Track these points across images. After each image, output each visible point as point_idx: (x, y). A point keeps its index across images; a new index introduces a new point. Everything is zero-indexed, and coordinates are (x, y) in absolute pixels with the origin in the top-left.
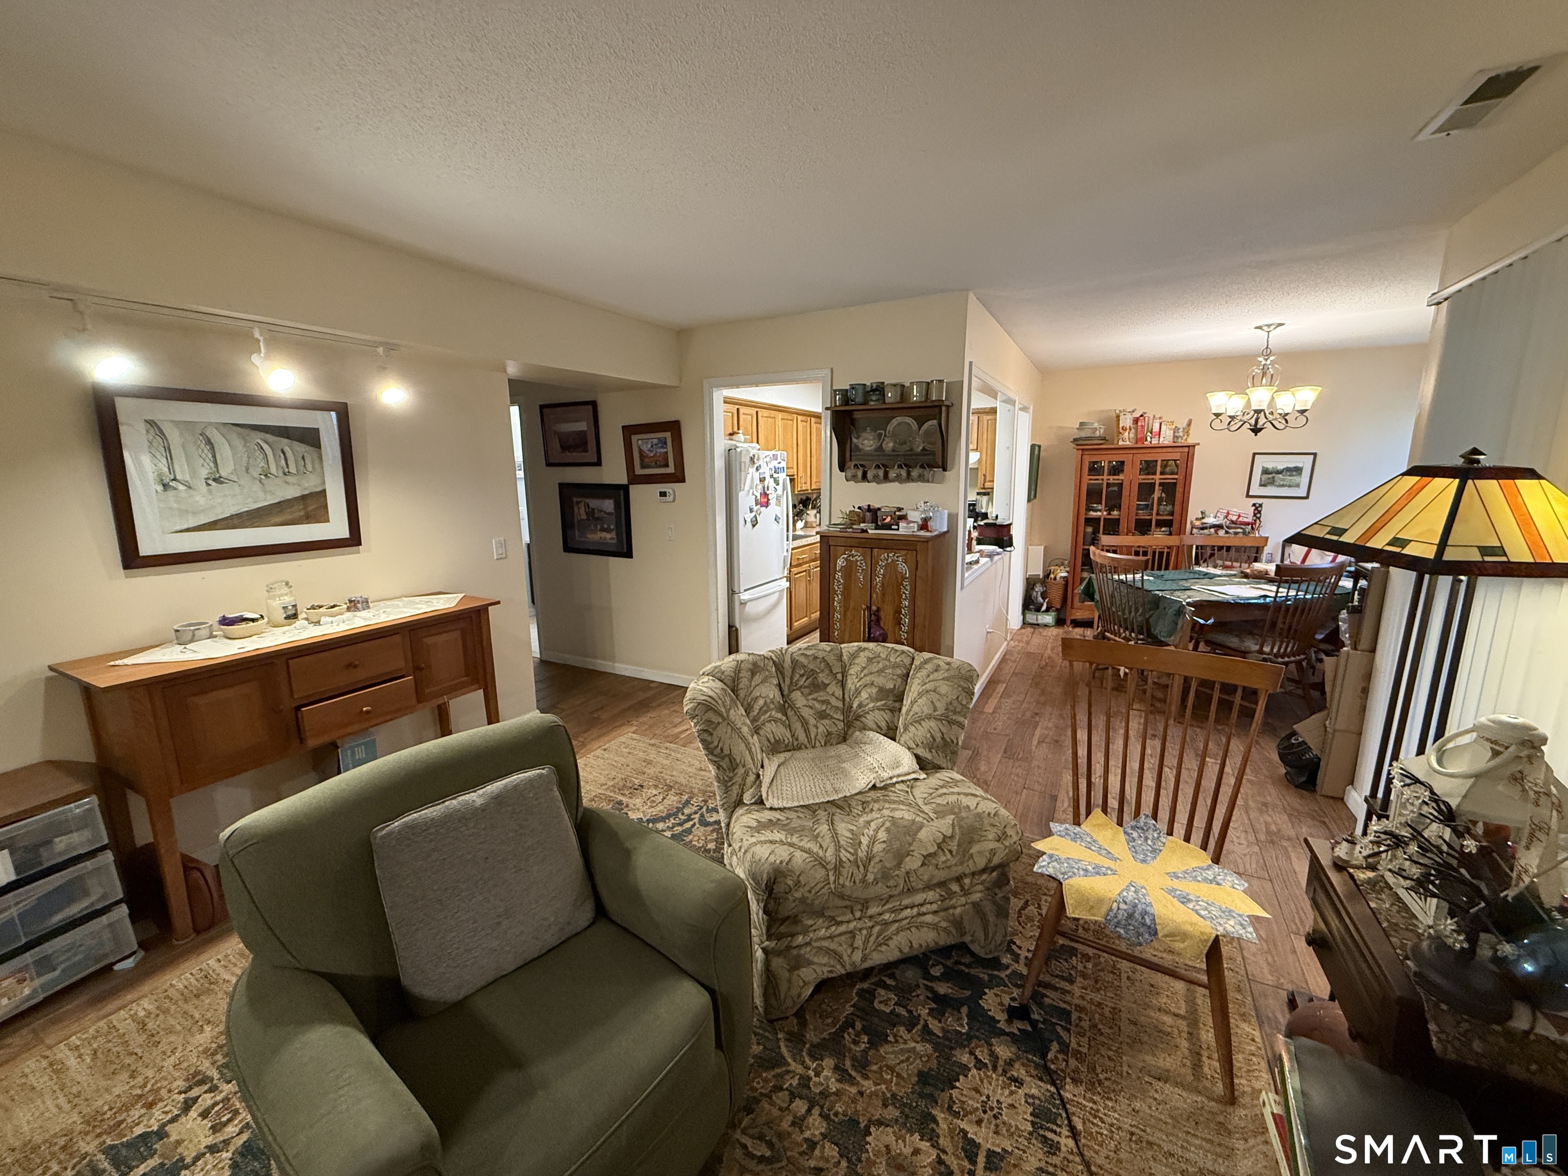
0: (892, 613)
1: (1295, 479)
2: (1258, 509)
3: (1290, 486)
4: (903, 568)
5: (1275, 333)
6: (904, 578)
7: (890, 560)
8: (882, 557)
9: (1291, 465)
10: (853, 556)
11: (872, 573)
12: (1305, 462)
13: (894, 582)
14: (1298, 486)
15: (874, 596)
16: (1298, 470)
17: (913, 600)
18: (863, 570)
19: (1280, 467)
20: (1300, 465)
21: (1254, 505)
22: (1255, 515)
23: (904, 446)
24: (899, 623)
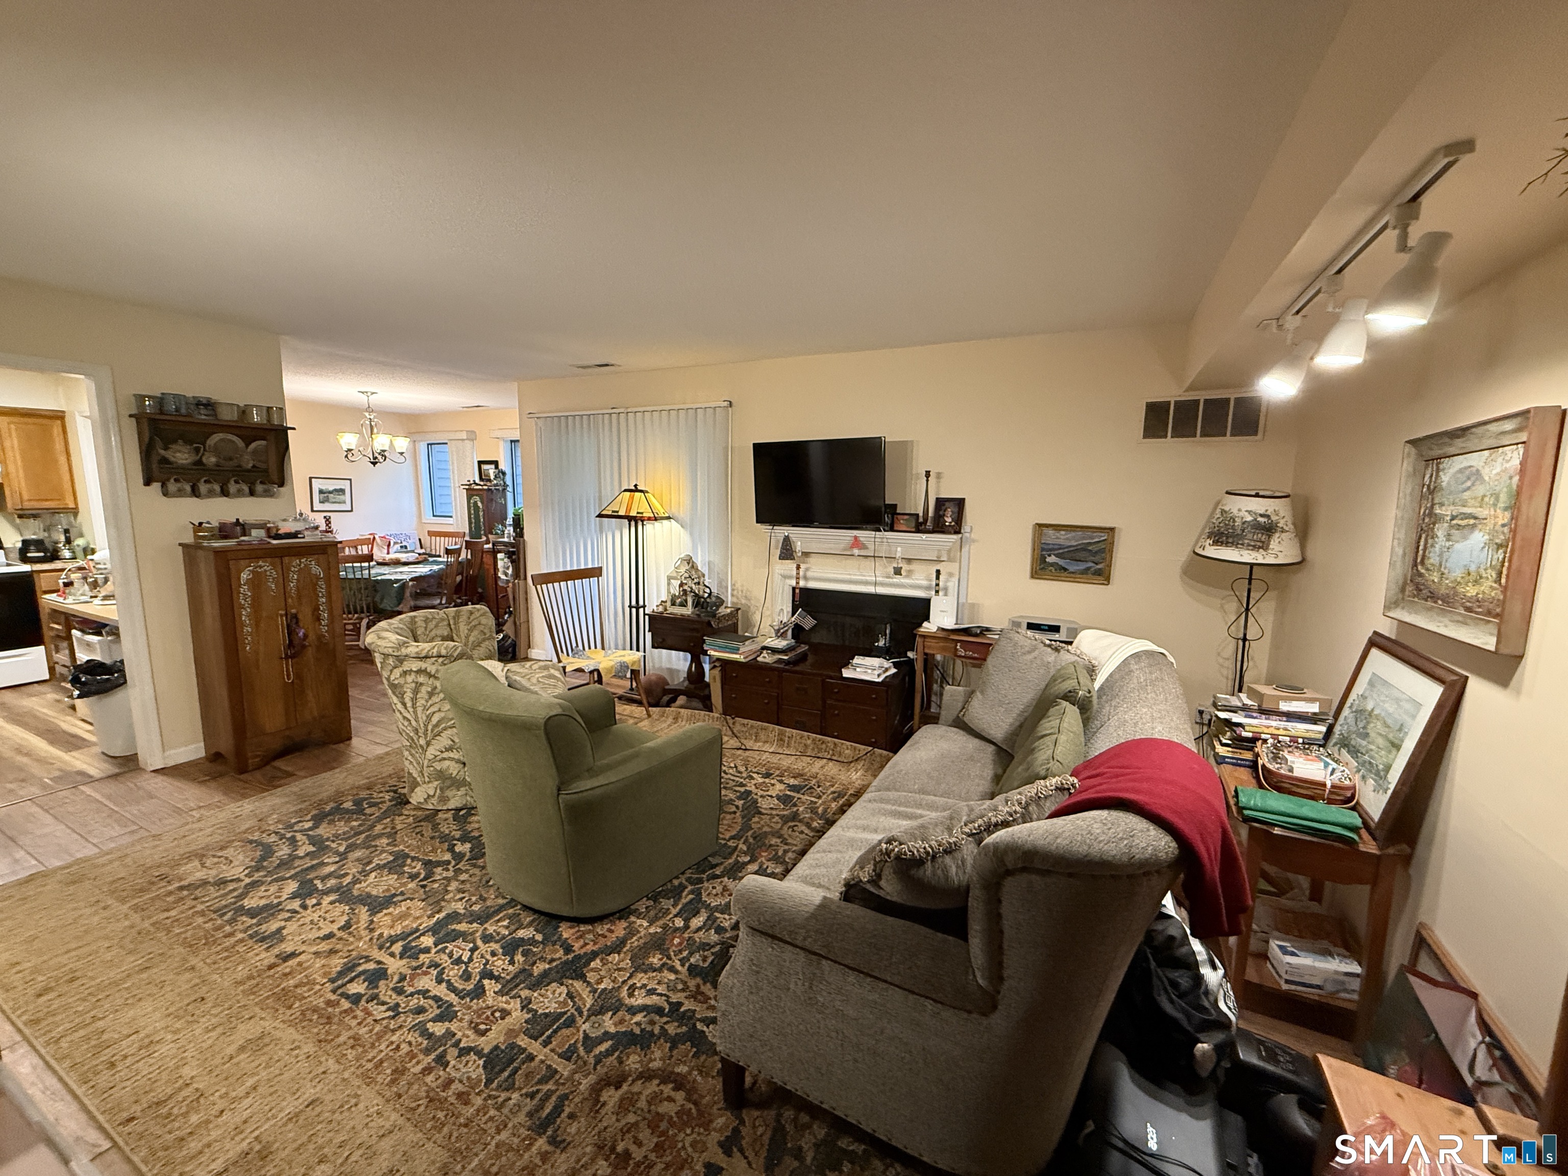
0: (310, 613)
1: (342, 497)
2: (328, 521)
3: (340, 503)
4: (316, 570)
5: (372, 398)
6: (318, 578)
7: (302, 565)
8: (294, 564)
9: (338, 487)
10: (261, 567)
11: (285, 579)
12: (345, 485)
13: (309, 583)
14: (344, 502)
15: (290, 600)
16: (342, 491)
17: (329, 596)
18: (274, 579)
19: (331, 489)
20: (343, 487)
21: (325, 517)
22: (327, 525)
23: (231, 463)
24: (318, 619)
